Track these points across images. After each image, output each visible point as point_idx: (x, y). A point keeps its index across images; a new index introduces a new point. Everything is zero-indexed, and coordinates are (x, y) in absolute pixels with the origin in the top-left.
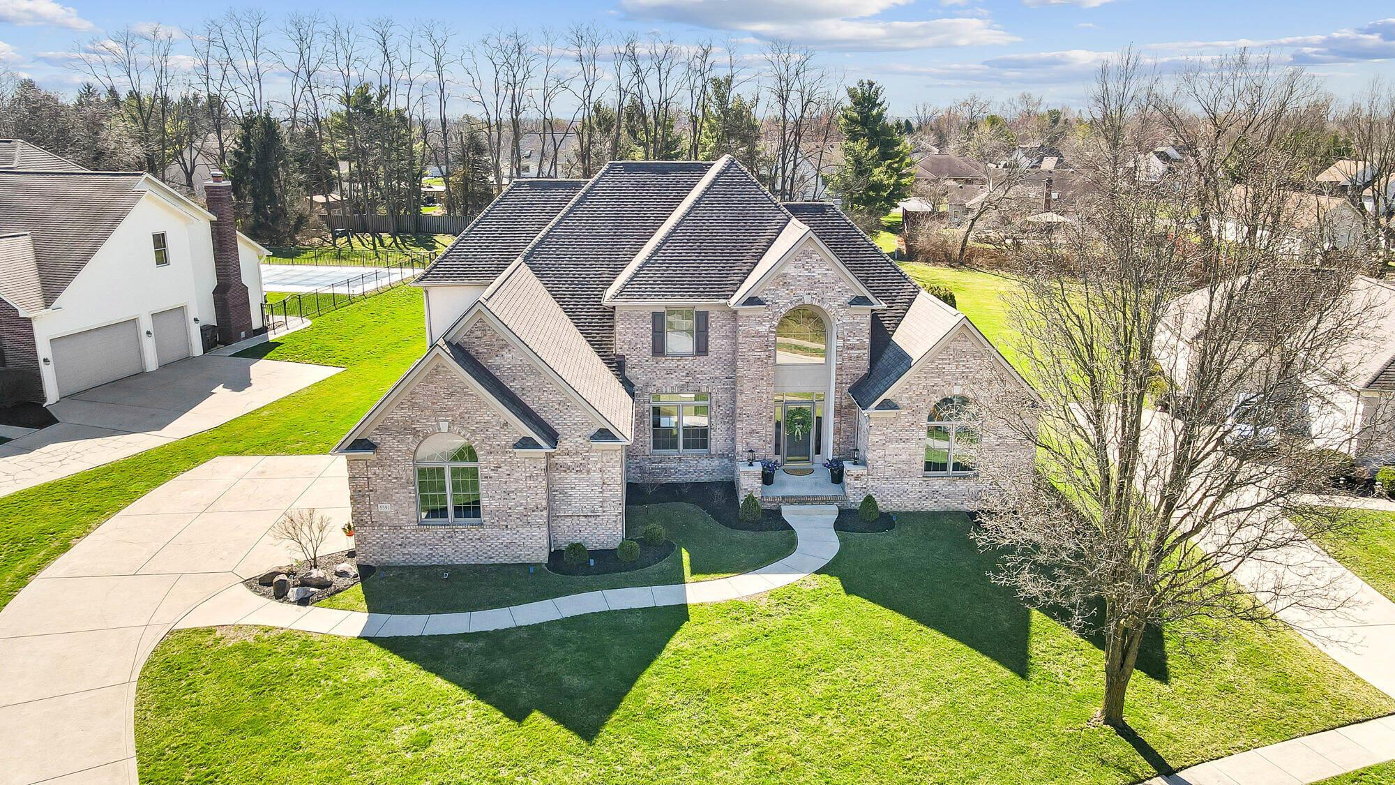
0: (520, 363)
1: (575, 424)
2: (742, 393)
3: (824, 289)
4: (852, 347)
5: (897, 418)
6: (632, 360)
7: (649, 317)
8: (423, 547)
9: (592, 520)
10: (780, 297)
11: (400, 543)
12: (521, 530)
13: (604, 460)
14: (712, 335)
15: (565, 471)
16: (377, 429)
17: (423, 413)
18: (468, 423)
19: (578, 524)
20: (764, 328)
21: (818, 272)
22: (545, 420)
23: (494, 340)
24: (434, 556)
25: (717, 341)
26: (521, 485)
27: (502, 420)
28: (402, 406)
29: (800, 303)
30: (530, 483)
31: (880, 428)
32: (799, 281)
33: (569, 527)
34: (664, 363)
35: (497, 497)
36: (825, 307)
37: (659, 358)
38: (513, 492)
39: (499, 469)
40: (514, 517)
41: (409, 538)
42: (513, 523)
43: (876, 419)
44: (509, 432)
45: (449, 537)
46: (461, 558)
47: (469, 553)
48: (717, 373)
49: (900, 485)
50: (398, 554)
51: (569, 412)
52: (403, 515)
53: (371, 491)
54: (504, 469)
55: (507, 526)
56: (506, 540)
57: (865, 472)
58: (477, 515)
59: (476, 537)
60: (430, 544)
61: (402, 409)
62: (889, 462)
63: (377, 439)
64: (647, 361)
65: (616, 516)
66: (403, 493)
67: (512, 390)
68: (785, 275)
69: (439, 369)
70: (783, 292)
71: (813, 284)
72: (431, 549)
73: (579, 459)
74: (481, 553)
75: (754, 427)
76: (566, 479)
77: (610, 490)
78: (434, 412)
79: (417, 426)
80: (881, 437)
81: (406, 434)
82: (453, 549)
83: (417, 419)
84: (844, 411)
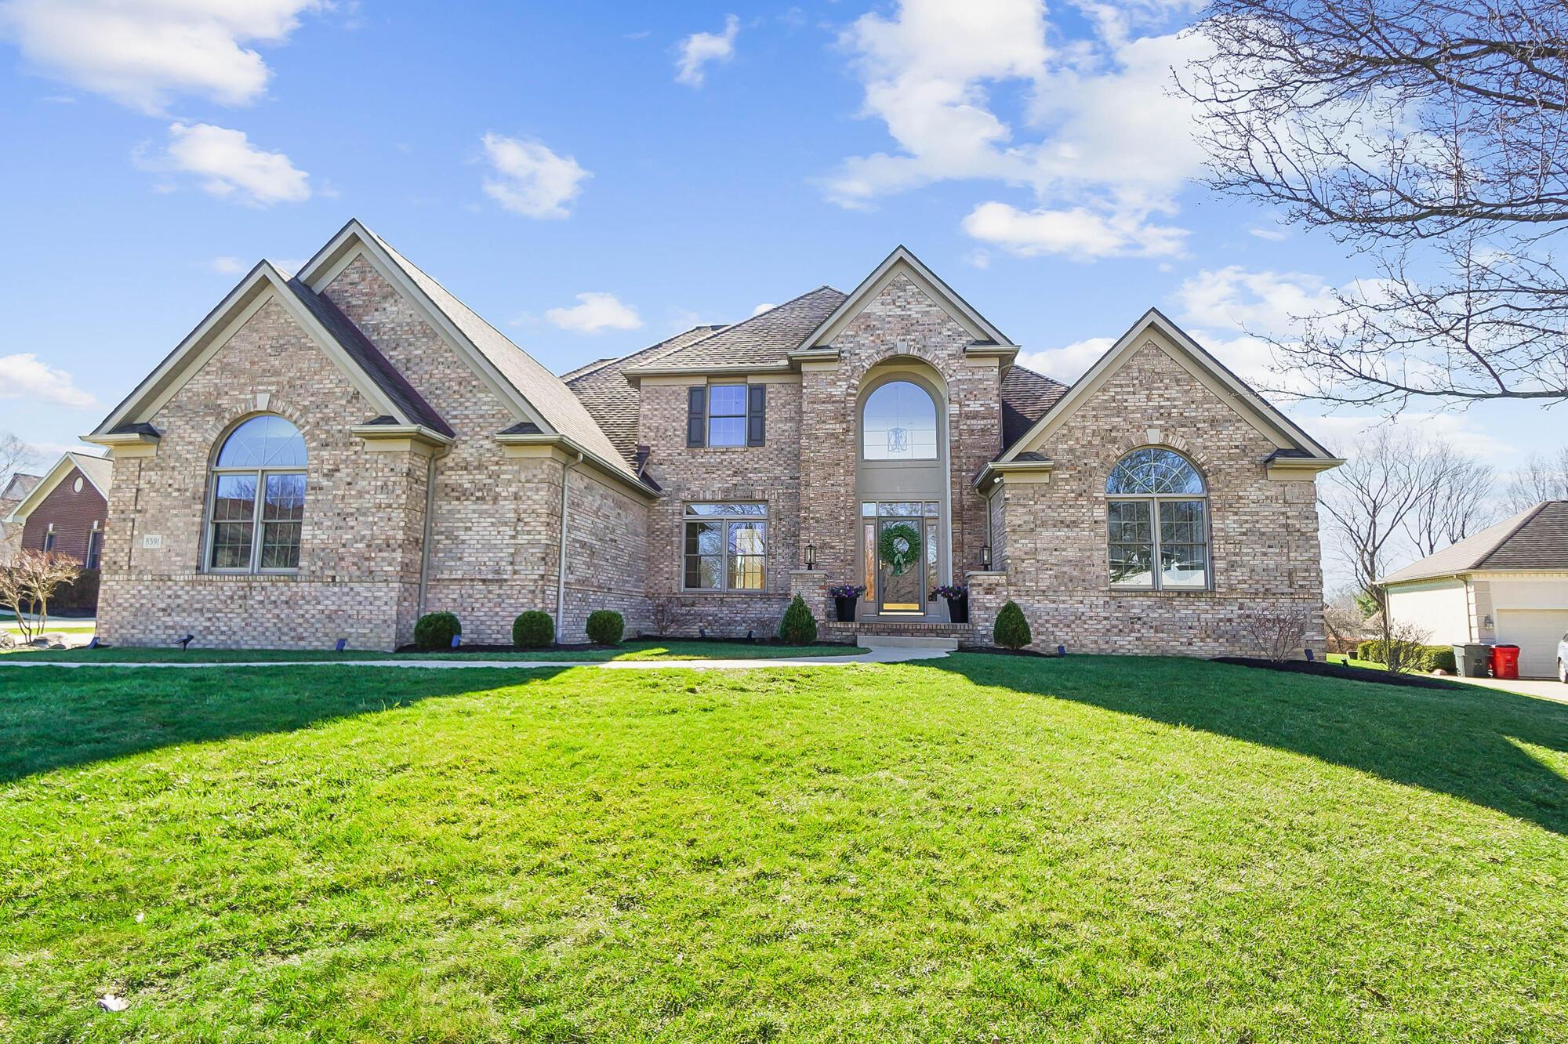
0: (409, 320)
1: (482, 416)
2: (808, 485)
3: (926, 333)
4: (975, 416)
5: (1052, 485)
6: (661, 452)
7: (685, 394)
8: (197, 614)
9: (494, 588)
10: (860, 346)
11: (163, 606)
12: (357, 587)
13: (523, 480)
14: (770, 416)
15: (458, 499)
16: (165, 407)
17: (236, 381)
18: (299, 395)
19: (470, 596)
20: (839, 390)
21: (915, 310)
22: (436, 410)
23: (376, 287)
24: (211, 633)
25: (776, 425)
26: (367, 502)
27: (350, 390)
28: (208, 369)
29: (890, 353)
30: (382, 498)
31: (1022, 501)
32: (889, 322)
33: (455, 600)
34: (702, 458)
35: (327, 523)
36: (928, 357)
37: (697, 450)
38: (352, 514)
39: (337, 474)
40: (349, 559)
41: (179, 597)
42: (344, 573)
43: (1015, 486)
44: (359, 410)
45: (240, 597)
46: (254, 638)
47: (267, 629)
48: (778, 471)
49: (1070, 604)
50: (158, 627)
51: (475, 395)
52: (177, 555)
53: (140, 511)
54: (344, 474)
55: (334, 578)
56: (329, 605)
57: (1003, 580)
58: (294, 562)
59: (283, 598)
60: (209, 610)
61: (208, 373)
62: (1045, 562)
63: (161, 423)
64: (680, 454)
65: (535, 581)
66: (185, 516)
67: (392, 362)
68: (868, 316)
69: (272, 308)
70: (865, 339)
71: (908, 326)
72: (210, 619)
73: (482, 477)
74: (285, 630)
75: (828, 539)
76: (459, 511)
77: (529, 533)
78: (252, 378)
79: (224, 402)
80: (1026, 518)
81: (206, 415)
82: (244, 620)
83: (226, 389)
84: (966, 515)
